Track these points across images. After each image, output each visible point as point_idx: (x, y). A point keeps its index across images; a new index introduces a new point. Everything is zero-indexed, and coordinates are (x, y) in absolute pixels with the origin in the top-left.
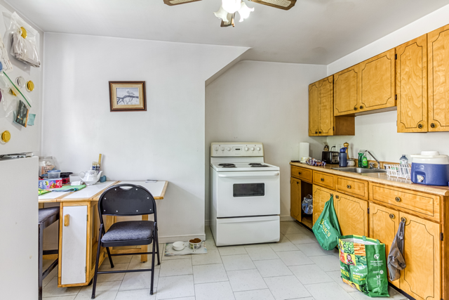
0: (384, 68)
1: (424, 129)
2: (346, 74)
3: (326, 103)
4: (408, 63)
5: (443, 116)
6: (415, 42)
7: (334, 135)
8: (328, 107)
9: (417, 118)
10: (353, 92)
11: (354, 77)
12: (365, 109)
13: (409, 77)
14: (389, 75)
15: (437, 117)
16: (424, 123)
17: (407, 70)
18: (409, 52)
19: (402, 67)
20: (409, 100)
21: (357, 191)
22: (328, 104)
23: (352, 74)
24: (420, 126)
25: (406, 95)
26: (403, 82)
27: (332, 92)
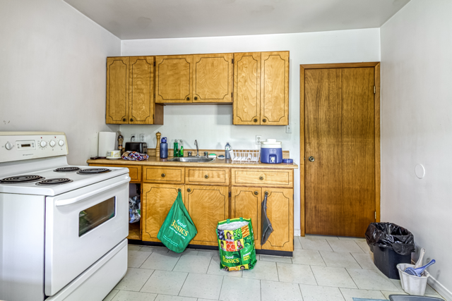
0: (221, 67)
1: (258, 123)
2: (175, 61)
3: (143, 87)
4: (244, 69)
5: (270, 114)
6: (251, 54)
7: (154, 124)
8: (145, 91)
9: (252, 114)
10: (183, 81)
11: (185, 66)
12: (199, 100)
13: (245, 81)
14: (226, 74)
15: (266, 115)
16: (258, 118)
17: (243, 75)
18: (245, 61)
19: (239, 72)
20: (245, 99)
21: (216, 179)
22: (146, 88)
23: (183, 62)
24: (256, 121)
25: (242, 95)
26: (239, 84)
27: (152, 75)
